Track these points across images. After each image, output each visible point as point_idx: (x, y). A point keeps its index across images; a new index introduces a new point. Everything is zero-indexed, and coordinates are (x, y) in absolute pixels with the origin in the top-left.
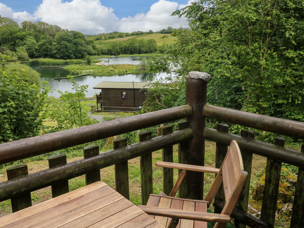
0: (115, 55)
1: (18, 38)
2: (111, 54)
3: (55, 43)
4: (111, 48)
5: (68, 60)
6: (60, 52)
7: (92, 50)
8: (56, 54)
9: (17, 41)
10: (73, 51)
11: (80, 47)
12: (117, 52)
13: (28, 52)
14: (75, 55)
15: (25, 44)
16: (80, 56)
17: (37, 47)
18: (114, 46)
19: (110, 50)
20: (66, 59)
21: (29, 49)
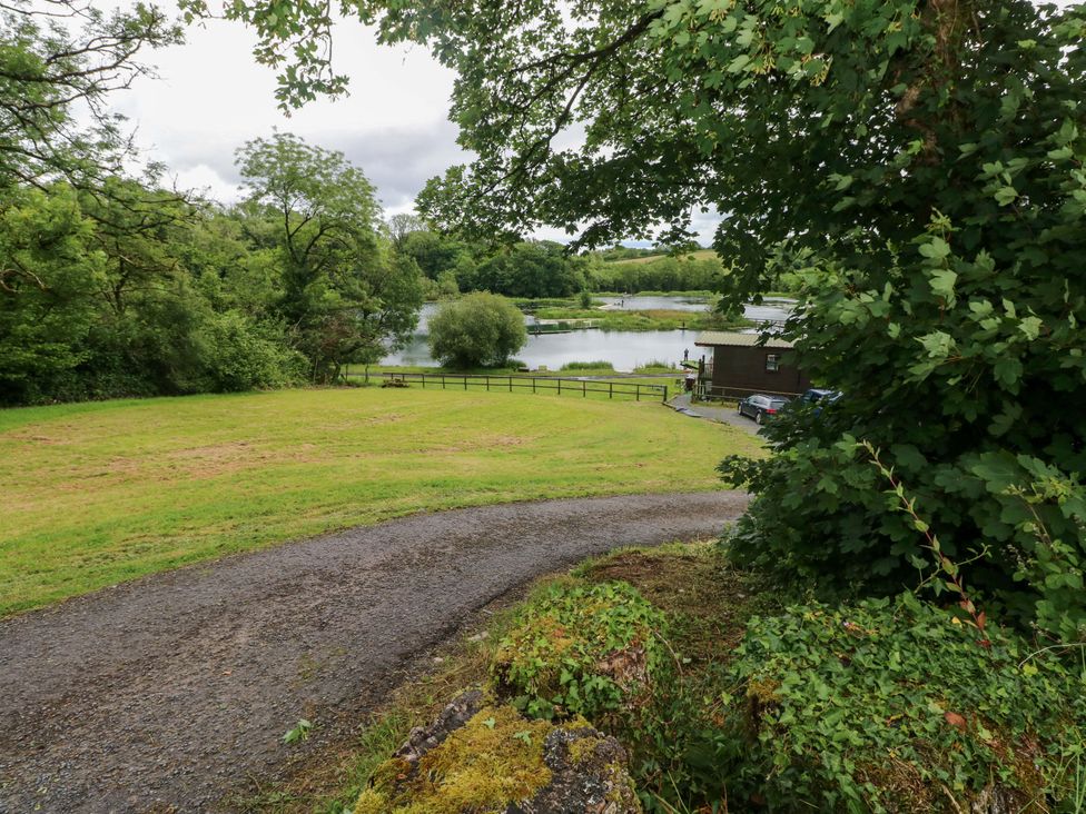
0: (629, 292)
1: (440, 255)
2: (621, 291)
3: (511, 265)
4: (620, 277)
5: (536, 300)
6: (519, 284)
7: (583, 280)
8: (511, 286)
9: (439, 261)
10: (545, 281)
11: (560, 274)
12: (634, 286)
13: (458, 282)
14: (549, 291)
15: (454, 266)
16: (559, 291)
17: (475, 273)
18: (628, 273)
19: (620, 281)
20: (532, 298)
21: (461, 277)
